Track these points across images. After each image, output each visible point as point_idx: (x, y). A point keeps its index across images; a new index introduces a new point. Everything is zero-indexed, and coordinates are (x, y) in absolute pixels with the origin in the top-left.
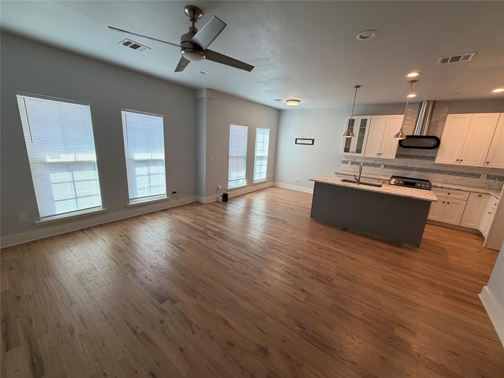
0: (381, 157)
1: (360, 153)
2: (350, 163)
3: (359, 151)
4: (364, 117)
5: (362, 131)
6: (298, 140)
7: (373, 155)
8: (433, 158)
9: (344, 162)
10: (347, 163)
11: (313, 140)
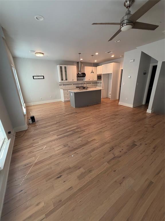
0: (74, 81)
1: (67, 80)
2: (62, 85)
3: (66, 80)
4: (65, 66)
5: (66, 71)
6: (34, 77)
7: (71, 81)
8: (83, 80)
9: (60, 85)
10: (61, 85)
11: (44, 76)
